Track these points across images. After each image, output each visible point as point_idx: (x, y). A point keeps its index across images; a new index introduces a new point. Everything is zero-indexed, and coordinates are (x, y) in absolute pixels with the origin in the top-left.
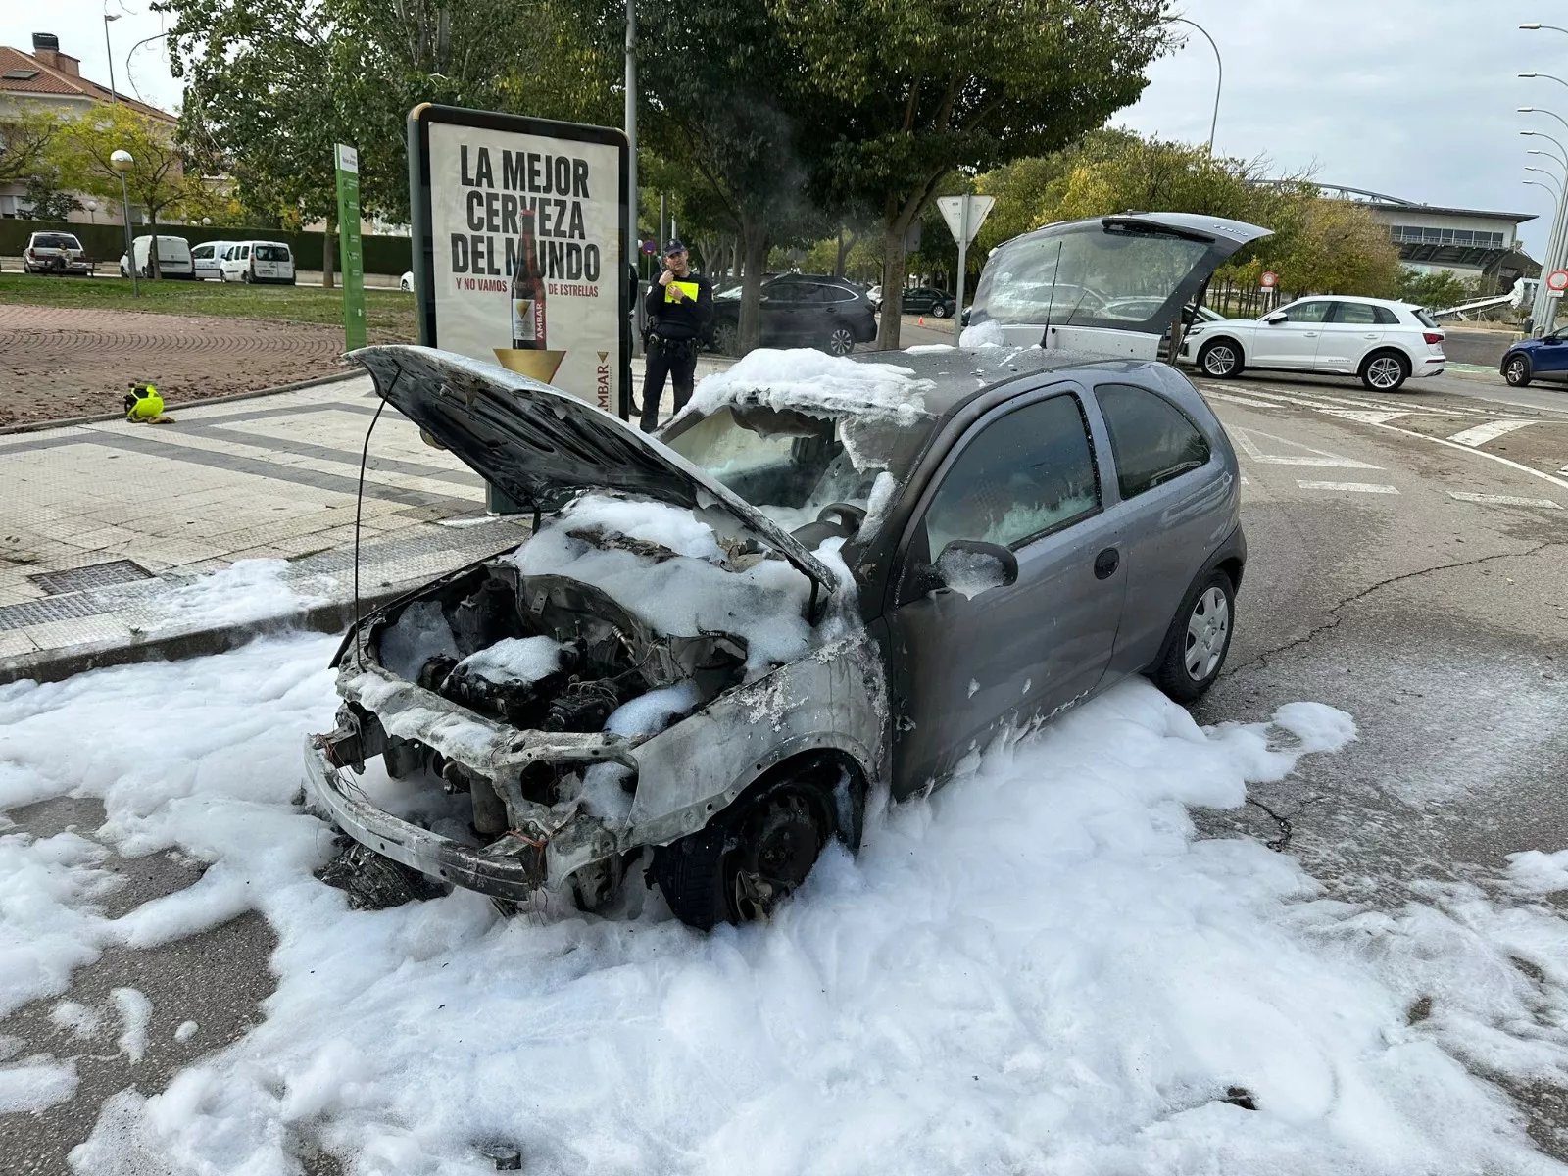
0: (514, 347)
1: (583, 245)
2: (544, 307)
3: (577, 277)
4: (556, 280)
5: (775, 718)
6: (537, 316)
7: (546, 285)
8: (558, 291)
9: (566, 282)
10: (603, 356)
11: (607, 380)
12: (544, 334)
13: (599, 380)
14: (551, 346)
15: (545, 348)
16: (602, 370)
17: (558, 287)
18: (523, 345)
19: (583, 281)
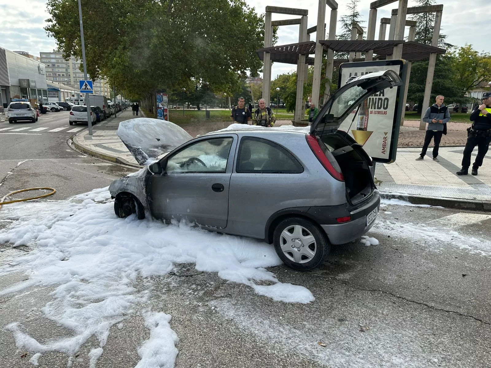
0: (357, 130)
1: (383, 98)
2: (368, 118)
3: (380, 108)
4: (373, 110)
5: (126, 184)
6: (365, 120)
7: (370, 111)
8: (373, 113)
9: (376, 110)
10: (386, 134)
11: (386, 142)
12: (367, 126)
13: (383, 141)
14: (368, 130)
15: (366, 130)
16: (385, 138)
17: (373, 112)
18: (360, 129)
19: (382, 109)
